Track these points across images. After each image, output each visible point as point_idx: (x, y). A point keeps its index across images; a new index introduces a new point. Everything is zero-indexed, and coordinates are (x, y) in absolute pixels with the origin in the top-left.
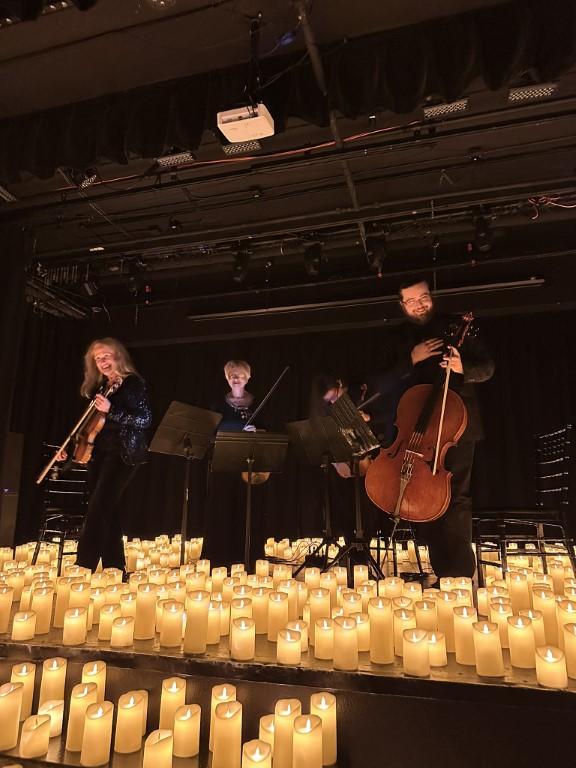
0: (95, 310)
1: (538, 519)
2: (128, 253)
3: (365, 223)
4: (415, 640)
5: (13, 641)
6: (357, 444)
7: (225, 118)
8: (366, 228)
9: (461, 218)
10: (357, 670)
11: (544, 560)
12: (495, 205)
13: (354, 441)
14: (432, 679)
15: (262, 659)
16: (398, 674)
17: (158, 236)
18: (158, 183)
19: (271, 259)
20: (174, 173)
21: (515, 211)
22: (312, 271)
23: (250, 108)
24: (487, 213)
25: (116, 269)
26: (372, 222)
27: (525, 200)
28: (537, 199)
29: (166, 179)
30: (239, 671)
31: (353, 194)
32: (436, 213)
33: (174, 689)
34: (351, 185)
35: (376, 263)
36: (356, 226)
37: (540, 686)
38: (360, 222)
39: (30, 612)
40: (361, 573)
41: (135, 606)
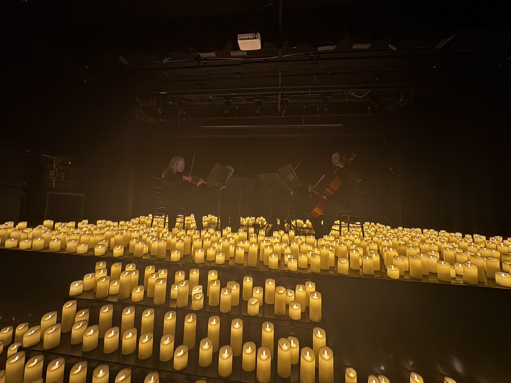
0: (161, 120)
2: (179, 96)
7: (240, 38)
8: (281, 96)
9: (319, 96)
15: (281, 269)
17: (191, 90)
18: (198, 65)
19: (238, 105)
20: (206, 62)
21: (338, 96)
22: (257, 111)
23: (254, 34)
24: (328, 96)
26: (283, 94)
27: (343, 92)
28: (347, 92)
29: (202, 63)
31: (280, 81)
32: (311, 93)
34: (280, 77)
36: (277, 95)
38: (280, 93)
39: (177, 250)
40: (292, 233)
41: (221, 247)
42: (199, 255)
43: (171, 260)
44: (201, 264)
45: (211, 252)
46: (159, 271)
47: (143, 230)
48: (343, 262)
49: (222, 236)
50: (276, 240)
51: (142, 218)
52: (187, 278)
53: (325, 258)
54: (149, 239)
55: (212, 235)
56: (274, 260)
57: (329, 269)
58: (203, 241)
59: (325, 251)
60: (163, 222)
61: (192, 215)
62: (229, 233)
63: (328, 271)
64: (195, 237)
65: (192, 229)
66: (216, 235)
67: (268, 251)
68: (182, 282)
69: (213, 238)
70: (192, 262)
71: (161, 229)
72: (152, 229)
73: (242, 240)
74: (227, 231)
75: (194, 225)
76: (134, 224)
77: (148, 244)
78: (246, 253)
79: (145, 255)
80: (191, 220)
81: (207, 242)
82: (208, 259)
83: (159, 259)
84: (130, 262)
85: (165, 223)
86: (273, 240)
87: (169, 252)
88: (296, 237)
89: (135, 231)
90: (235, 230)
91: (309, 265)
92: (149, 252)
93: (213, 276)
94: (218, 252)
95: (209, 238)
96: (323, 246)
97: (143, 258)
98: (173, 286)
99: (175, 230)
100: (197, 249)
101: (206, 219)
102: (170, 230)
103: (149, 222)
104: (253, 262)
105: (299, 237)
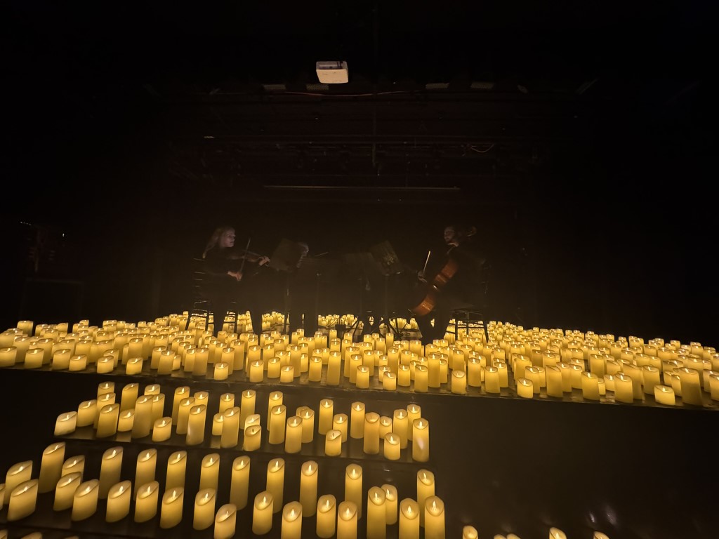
7: (321, 66)
8: (376, 147)
9: (426, 150)
12: (443, 145)
19: (317, 158)
21: (453, 150)
23: (339, 62)
24: (440, 149)
26: (380, 145)
27: (460, 145)
28: (465, 145)
29: (266, 98)
30: (364, 394)
31: (375, 127)
36: (371, 145)
37: (519, 397)
38: (374, 143)
39: (224, 363)
40: (390, 337)
41: (288, 359)
42: (256, 370)
43: (215, 378)
44: (258, 383)
45: (273, 365)
46: (196, 394)
47: (173, 334)
48: (458, 376)
49: (290, 342)
50: (368, 347)
51: (174, 318)
52: (238, 403)
53: (434, 372)
54: (182, 348)
55: (276, 340)
56: (364, 375)
57: (439, 386)
58: (262, 350)
59: (434, 361)
60: (205, 323)
61: (248, 313)
62: (300, 338)
63: (438, 389)
64: (250, 344)
65: (247, 332)
66: (282, 341)
67: (356, 362)
68: (230, 409)
69: (278, 345)
70: (245, 380)
71: (201, 333)
72: (188, 333)
73: (319, 347)
74: (299, 335)
75: (249, 327)
76: (159, 326)
77: (181, 356)
78: (325, 366)
79: (176, 371)
80: (245, 319)
81: (268, 351)
82: (269, 376)
83: (197, 378)
84: (152, 383)
85: (207, 324)
86: (362, 347)
87: (211, 367)
88: (396, 343)
89: (160, 336)
90: (309, 333)
91: (412, 381)
92: (182, 367)
93: (276, 399)
94: (283, 366)
95: (272, 345)
96: (431, 354)
97: (173, 375)
98: (216, 417)
99: (222, 334)
100: (253, 361)
101: (268, 319)
102: (215, 334)
103: (184, 323)
104: (334, 379)
105: (399, 342)
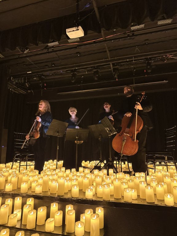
0: (29, 91)
1: (165, 154)
2: (38, 74)
3: (112, 64)
4: (128, 191)
5: (6, 192)
6: (110, 132)
7: (69, 31)
8: (113, 65)
9: (142, 62)
10: (110, 200)
11: (167, 167)
12: (153, 58)
13: (109, 131)
14: (133, 203)
15: (81, 197)
16: (122, 201)
17: (48, 68)
18: (48, 51)
19: (83, 75)
20: (53, 48)
21: (159, 59)
22: (96, 79)
23: (76, 27)
24: (150, 60)
25: (35, 78)
26: (114, 63)
27: (163, 56)
28: (166, 56)
29: (50, 50)
30: (74, 201)
31: (109, 55)
32: (135, 60)
33: (54, 206)
34: (108, 52)
35: (116, 76)
36: (109, 64)
37: (166, 205)
38: (111, 63)
39: (11, 183)
41: (42, 181)
42: (24, 187)
45: (34, 184)
56: (76, 190)
93: (30, 202)
100: (23, 182)
